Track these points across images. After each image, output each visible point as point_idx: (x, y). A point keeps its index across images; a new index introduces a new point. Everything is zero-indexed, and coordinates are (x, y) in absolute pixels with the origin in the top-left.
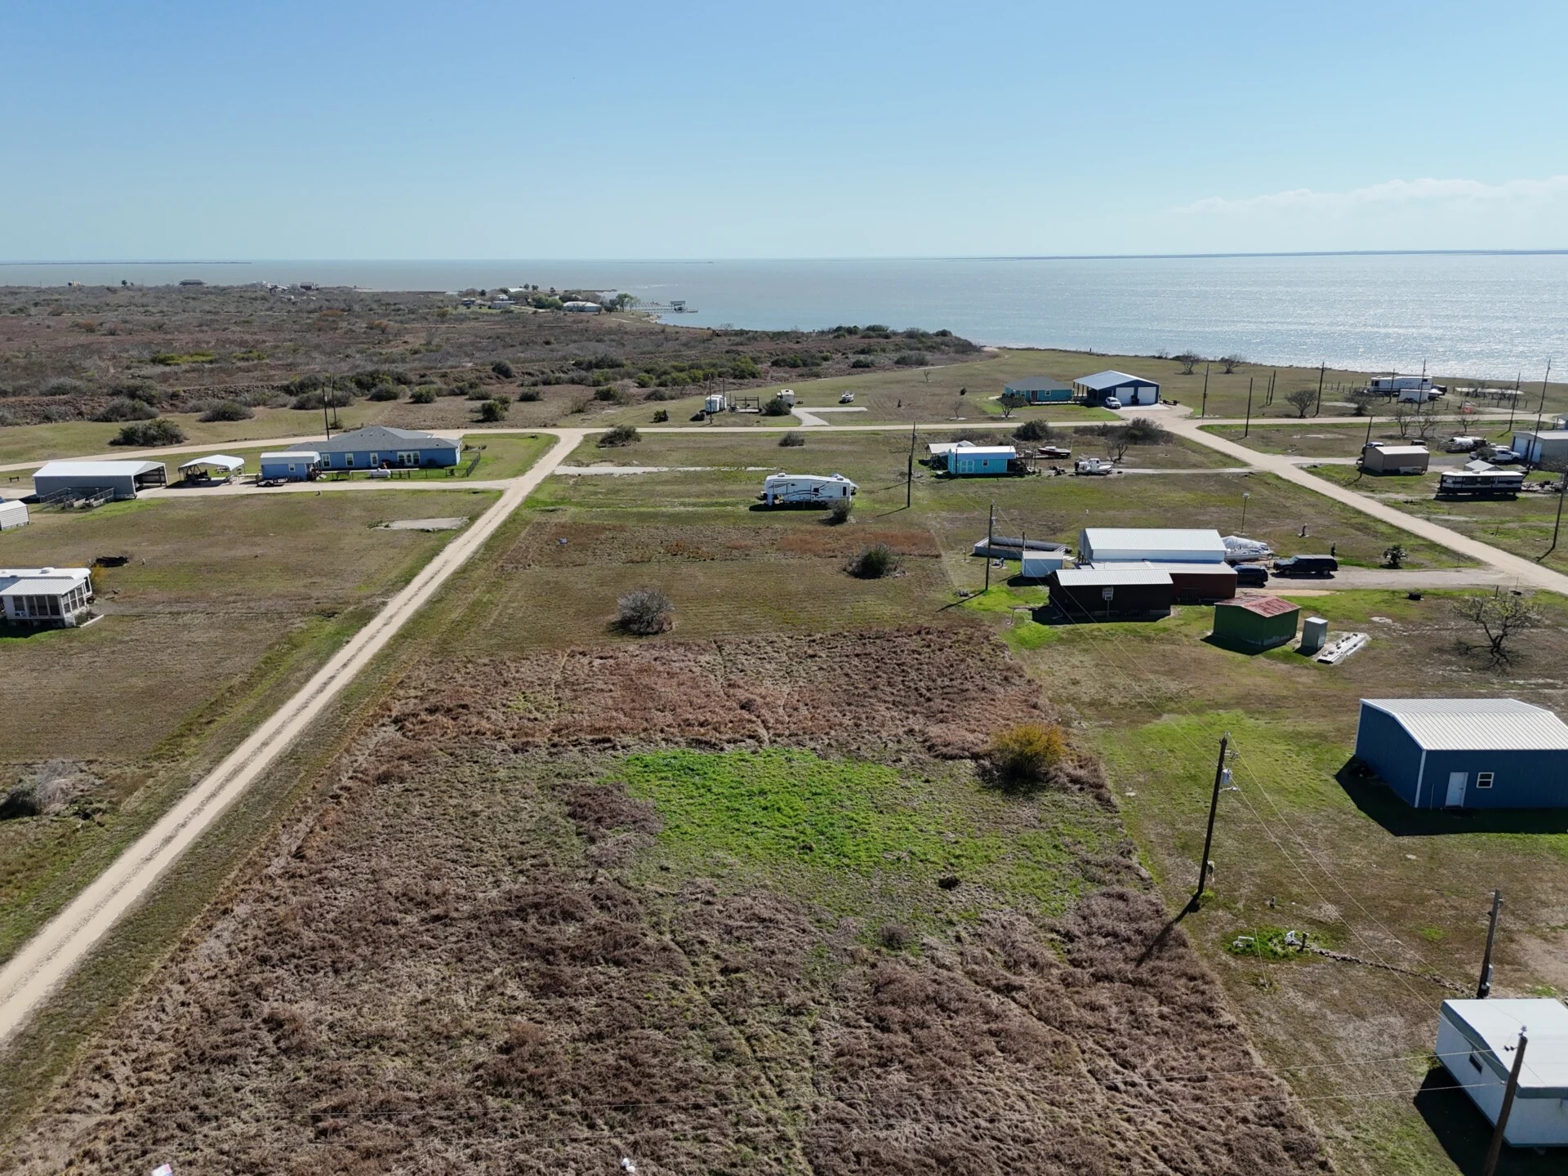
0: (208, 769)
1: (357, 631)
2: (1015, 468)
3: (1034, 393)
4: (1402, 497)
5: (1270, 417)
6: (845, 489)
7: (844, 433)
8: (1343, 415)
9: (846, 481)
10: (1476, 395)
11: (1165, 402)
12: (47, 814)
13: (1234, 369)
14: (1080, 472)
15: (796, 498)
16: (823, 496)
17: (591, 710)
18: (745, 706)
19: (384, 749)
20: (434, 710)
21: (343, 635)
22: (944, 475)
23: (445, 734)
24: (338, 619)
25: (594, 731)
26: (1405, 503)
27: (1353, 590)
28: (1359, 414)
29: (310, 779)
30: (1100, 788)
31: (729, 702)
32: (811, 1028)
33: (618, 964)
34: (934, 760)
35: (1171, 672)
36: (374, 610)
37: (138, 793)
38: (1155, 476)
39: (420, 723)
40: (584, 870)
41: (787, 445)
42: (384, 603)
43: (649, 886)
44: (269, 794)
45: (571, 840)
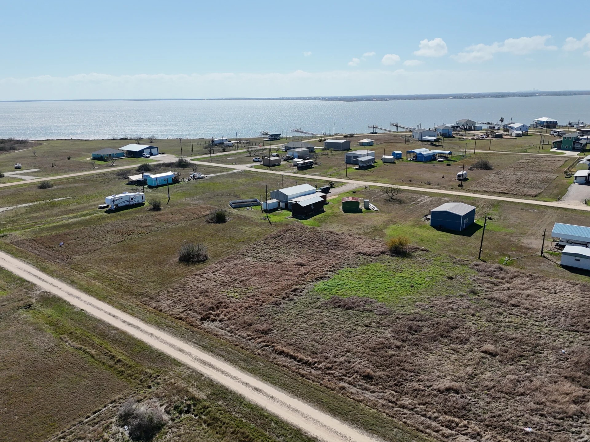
0: (189, 368)
1: (70, 305)
2: (175, 181)
3: (110, 155)
4: (290, 171)
5: (201, 155)
6: (142, 196)
7: (66, 178)
8: (220, 152)
9: (141, 193)
10: (240, 143)
11: (160, 154)
12: (168, 423)
13: (153, 141)
14: (194, 178)
15: (123, 204)
16: (135, 201)
17: (262, 285)
18: (302, 265)
19: (233, 327)
20: (212, 309)
21: (67, 309)
22: (150, 187)
23: (239, 313)
24: (38, 306)
25: (283, 289)
26: (295, 173)
27: (340, 194)
28: (224, 151)
29: (236, 348)
30: (418, 248)
31: (294, 266)
32: (510, 314)
33: (456, 328)
34: (377, 258)
35: (360, 221)
36: (50, 296)
37: (191, 390)
38: (219, 176)
39: (218, 315)
40: (389, 318)
41: (46, 188)
42: (46, 292)
43: (413, 311)
44: (240, 359)
45: (365, 314)
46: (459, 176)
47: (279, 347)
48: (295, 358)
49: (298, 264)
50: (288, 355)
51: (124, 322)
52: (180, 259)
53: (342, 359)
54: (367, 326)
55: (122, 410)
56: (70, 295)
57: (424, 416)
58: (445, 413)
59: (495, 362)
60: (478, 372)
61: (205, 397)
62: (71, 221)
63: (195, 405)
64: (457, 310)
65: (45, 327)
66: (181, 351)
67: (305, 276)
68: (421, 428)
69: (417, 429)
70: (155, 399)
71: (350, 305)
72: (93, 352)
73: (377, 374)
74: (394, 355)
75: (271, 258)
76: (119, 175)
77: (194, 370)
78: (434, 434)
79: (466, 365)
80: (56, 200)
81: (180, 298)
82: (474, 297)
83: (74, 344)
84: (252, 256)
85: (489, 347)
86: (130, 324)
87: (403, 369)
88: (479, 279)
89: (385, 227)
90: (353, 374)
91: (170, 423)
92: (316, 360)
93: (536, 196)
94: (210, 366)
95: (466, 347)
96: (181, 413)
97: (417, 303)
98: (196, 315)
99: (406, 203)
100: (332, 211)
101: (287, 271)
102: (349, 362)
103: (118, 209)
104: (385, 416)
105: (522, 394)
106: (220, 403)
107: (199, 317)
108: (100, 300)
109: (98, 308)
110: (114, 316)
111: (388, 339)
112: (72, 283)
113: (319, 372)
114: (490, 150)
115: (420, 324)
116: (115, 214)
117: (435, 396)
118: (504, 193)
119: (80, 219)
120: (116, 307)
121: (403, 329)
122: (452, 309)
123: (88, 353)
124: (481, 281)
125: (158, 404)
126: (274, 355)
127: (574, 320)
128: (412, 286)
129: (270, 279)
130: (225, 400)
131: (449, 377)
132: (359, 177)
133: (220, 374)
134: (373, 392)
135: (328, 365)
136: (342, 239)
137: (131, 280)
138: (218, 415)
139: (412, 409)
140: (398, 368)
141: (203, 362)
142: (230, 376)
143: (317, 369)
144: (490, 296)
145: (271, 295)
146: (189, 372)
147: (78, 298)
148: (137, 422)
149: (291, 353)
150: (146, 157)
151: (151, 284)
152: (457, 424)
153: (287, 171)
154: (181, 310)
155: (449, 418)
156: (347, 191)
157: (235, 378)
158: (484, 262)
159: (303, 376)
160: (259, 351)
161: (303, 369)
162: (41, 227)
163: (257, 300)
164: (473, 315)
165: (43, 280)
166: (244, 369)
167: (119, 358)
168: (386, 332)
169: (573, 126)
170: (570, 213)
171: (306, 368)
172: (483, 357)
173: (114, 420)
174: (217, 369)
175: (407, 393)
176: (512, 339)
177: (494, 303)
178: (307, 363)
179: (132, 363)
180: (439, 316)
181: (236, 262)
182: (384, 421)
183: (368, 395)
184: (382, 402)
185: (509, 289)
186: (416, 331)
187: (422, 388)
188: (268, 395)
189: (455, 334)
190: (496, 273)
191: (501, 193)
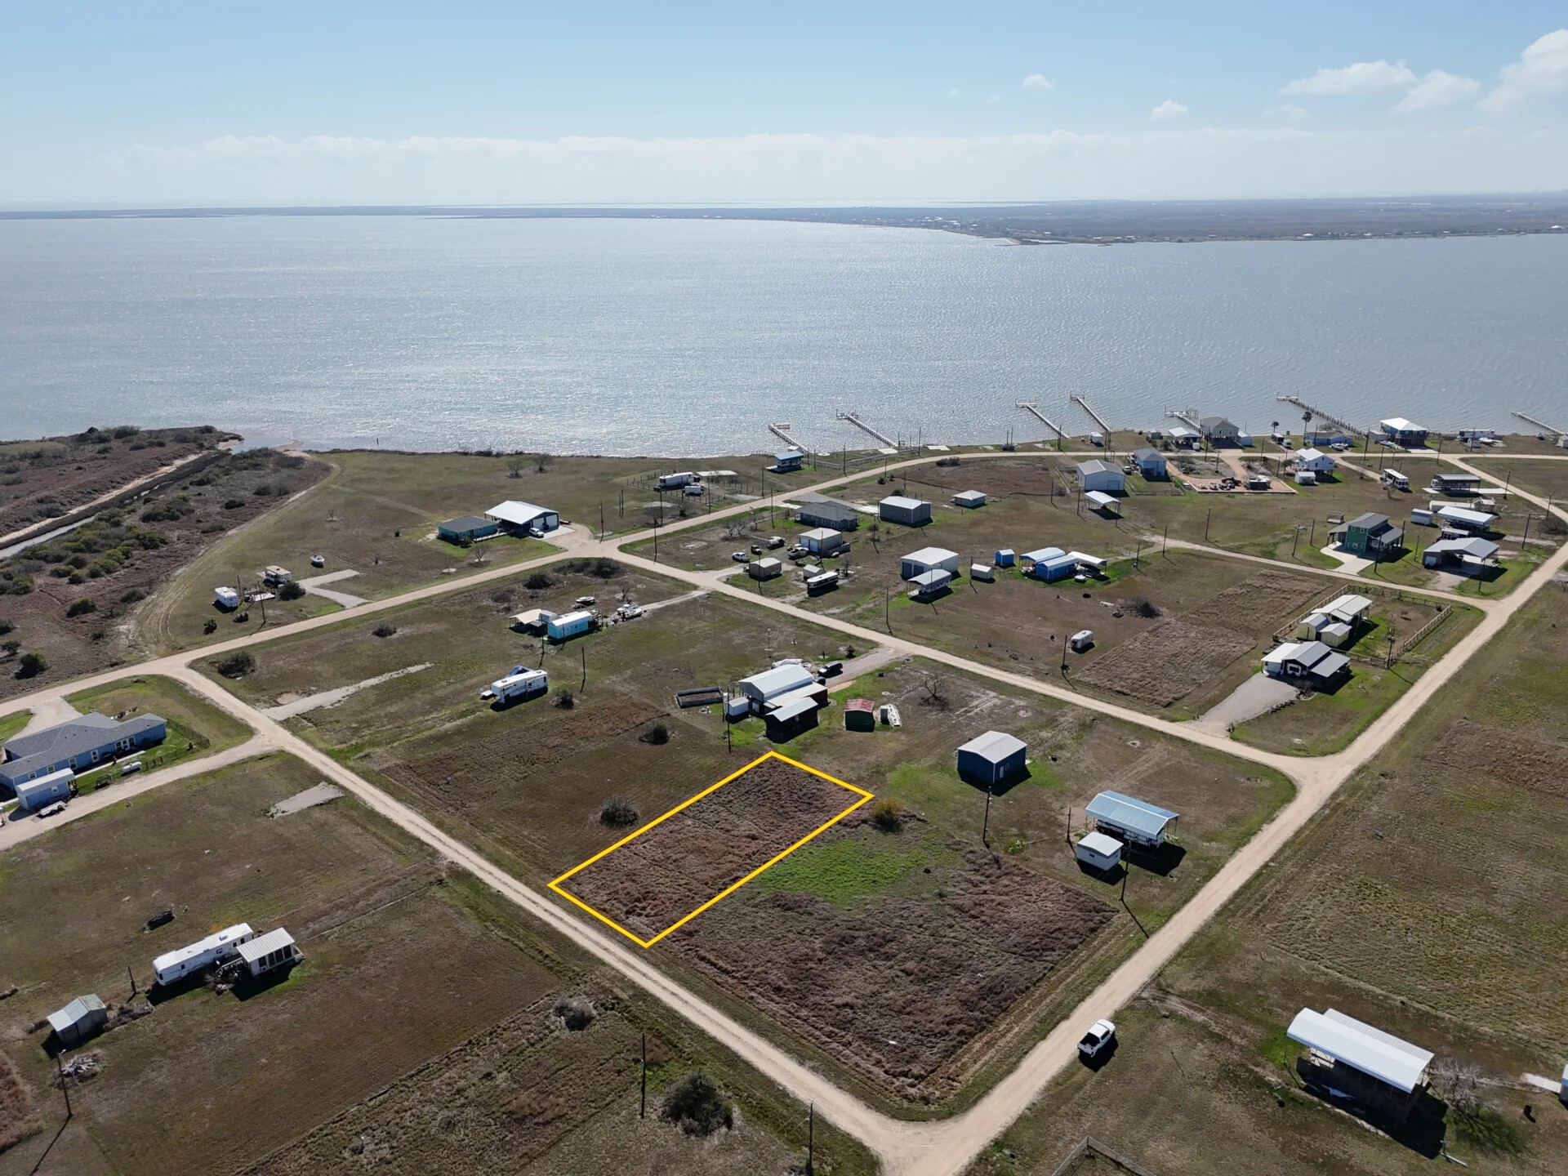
0: (613, 969)
1: (484, 883)
2: (592, 626)
3: (472, 531)
4: (793, 597)
8: (675, 518)
10: (718, 480)
11: (561, 523)
12: (596, 1016)
14: (624, 616)
15: (518, 695)
16: (535, 687)
17: (698, 868)
18: (754, 838)
19: (658, 925)
20: (638, 900)
21: (483, 889)
22: (553, 641)
23: (667, 907)
24: (451, 883)
25: (721, 877)
26: (799, 605)
27: (857, 678)
28: (683, 515)
29: (660, 950)
30: (914, 816)
31: (744, 840)
32: (962, 927)
33: (892, 941)
34: (854, 830)
35: (860, 752)
36: (460, 869)
37: (615, 990)
38: (666, 609)
39: (644, 909)
40: (828, 925)
41: (385, 635)
42: (453, 863)
43: (857, 917)
44: (662, 963)
45: (804, 917)
46: (1075, 642)
47: (702, 952)
48: (715, 965)
49: (748, 836)
50: (709, 962)
51: (546, 910)
52: (602, 817)
53: (759, 969)
54: (799, 933)
55: (557, 1003)
56: (481, 868)
57: (813, 1026)
58: (832, 1025)
59: (906, 980)
60: (884, 990)
61: (627, 998)
62: (448, 725)
63: (618, 1004)
64: (907, 918)
65: (466, 910)
66: (606, 949)
67: (753, 857)
68: (805, 1035)
69: (802, 1037)
70: (584, 996)
71: (791, 905)
72: (521, 945)
73: (786, 987)
74: (811, 968)
75: (717, 822)
76: (496, 600)
77: (618, 971)
78: (814, 1040)
79: (876, 983)
80: (413, 669)
81: (604, 881)
82: (937, 902)
83: (500, 933)
84: (694, 817)
85: (910, 965)
86: (552, 914)
87: (814, 984)
88: (960, 875)
89: (892, 768)
90: (765, 985)
91: (598, 1017)
92: (734, 969)
93: (1169, 704)
94: (634, 968)
95: (889, 963)
96: (606, 1009)
97: (868, 907)
98: (621, 906)
99: (950, 710)
100: (829, 724)
101: (733, 847)
102: (766, 973)
103: (509, 701)
104: (779, 1023)
105: (908, 1014)
106: (640, 1003)
107: (625, 909)
108: (515, 879)
109: (515, 890)
110: (534, 902)
111: (814, 951)
112: (478, 850)
113: (735, 981)
114: (1206, 541)
115: (856, 934)
116: (507, 712)
117: (831, 1010)
118: (1124, 694)
119: (458, 722)
120: (534, 890)
121: (835, 939)
122: (902, 916)
123: (516, 945)
124: (960, 879)
125: (587, 1000)
126: (696, 960)
127: (1021, 940)
128: (874, 882)
129: (709, 860)
130: (644, 1001)
131: (853, 994)
132: (907, 626)
133: (642, 977)
134: (778, 1003)
135: (745, 975)
136: (822, 790)
137: (546, 849)
138: (638, 1014)
139: (805, 1020)
140: (810, 982)
141: (626, 963)
142: (651, 979)
143: (734, 977)
144: (954, 902)
145: (706, 884)
146: (613, 972)
147: (491, 874)
148: (572, 1014)
149: (713, 959)
150: (537, 536)
151: (569, 857)
152: (836, 1034)
153: (789, 598)
154: (605, 898)
155: (831, 1028)
156: (870, 671)
157: (655, 982)
158: (988, 846)
159: (718, 983)
160: (682, 955)
161: (720, 977)
162: (412, 739)
163: (690, 890)
164: (920, 926)
165: (444, 844)
166: (665, 973)
167: (546, 953)
168: (817, 941)
169: (1466, 440)
170: (1185, 753)
171: (723, 976)
172: (897, 976)
173: (551, 1011)
174: (639, 971)
175: (807, 1006)
176: (939, 958)
177: (953, 912)
178: (726, 972)
179: (559, 959)
180: (883, 924)
181: (671, 828)
182: (777, 1028)
183: (772, 1005)
184: (783, 1012)
185: (985, 892)
186: (847, 943)
187: (822, 1002)
188: (682, 1000)
189: (886, 949)
190: (986, 867)
191: (1119, 692)
